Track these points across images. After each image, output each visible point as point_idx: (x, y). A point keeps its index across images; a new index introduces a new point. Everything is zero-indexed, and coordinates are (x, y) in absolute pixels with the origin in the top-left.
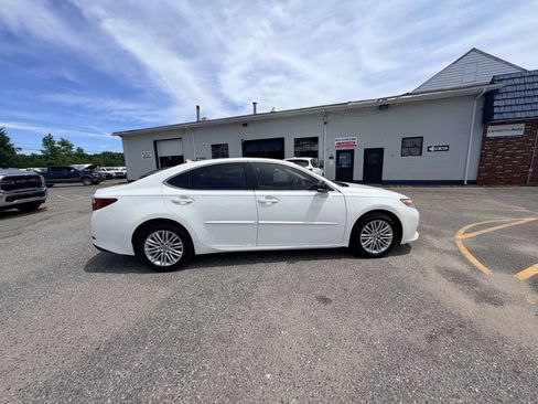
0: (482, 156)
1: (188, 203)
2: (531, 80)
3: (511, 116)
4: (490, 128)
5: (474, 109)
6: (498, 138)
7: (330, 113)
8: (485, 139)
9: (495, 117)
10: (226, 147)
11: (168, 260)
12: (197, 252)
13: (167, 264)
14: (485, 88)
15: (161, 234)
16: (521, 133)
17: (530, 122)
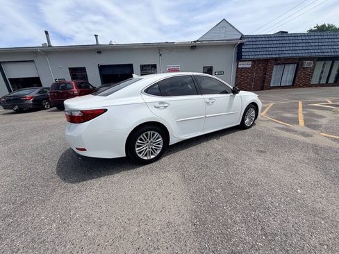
0: (237, 77)
1: (165, 107)
2: (254, 40)
3: (248, 57)
4: (240, 63)
5: (233, 52)
6: (242, 68)
7: (163, 48)
8: (238, 68)
9: (243, 57)
10: (83, 69)
11: (152, 154)
12: (170, 144)
13: (152, 157)
14: (239, 42)
15: (147, 135)
16: (250, 66)
17: (254, 61)
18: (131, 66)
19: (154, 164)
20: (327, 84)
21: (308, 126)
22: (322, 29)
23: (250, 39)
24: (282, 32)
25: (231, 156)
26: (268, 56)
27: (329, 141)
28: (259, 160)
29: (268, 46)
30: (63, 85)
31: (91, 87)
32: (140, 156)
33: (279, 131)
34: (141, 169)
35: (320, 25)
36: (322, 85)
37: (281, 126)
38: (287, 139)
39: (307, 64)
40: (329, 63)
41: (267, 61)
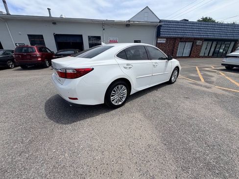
1: (130, 68)
2: (168, 23)
3: (164, 35)
4: (159, 39)
5: (154, 31)
6: (160, 43)
8: (157, 43)
9: (161, 35)
10: (41, 37)
11: (120, 101)
12: (131, 94)
13: (120, 103)
14: (159, 24)
15: (118, 88)
16: (165, 42)
17: (167, 38)
18: (81, 36)
19: (121, 108)
20: (208, 57)
21: (207, 82)
22: (205, 20)
23: (166, 23)
24: (185, 20)
25: (170, 101)
26: (176, 36)
27: (221, 91)
28: (187, 102)
29: (176, 29)
30: (26, 49)
31: (49, 52)
32: (113, 102)
33: (191, 85)
34: (113, 112)
35: (204, 17)
36: (206, 57)
37: (192, 82)
38: (198, 90)
39: (199, 43)
40: (210, 43)
41: (175, 39)
